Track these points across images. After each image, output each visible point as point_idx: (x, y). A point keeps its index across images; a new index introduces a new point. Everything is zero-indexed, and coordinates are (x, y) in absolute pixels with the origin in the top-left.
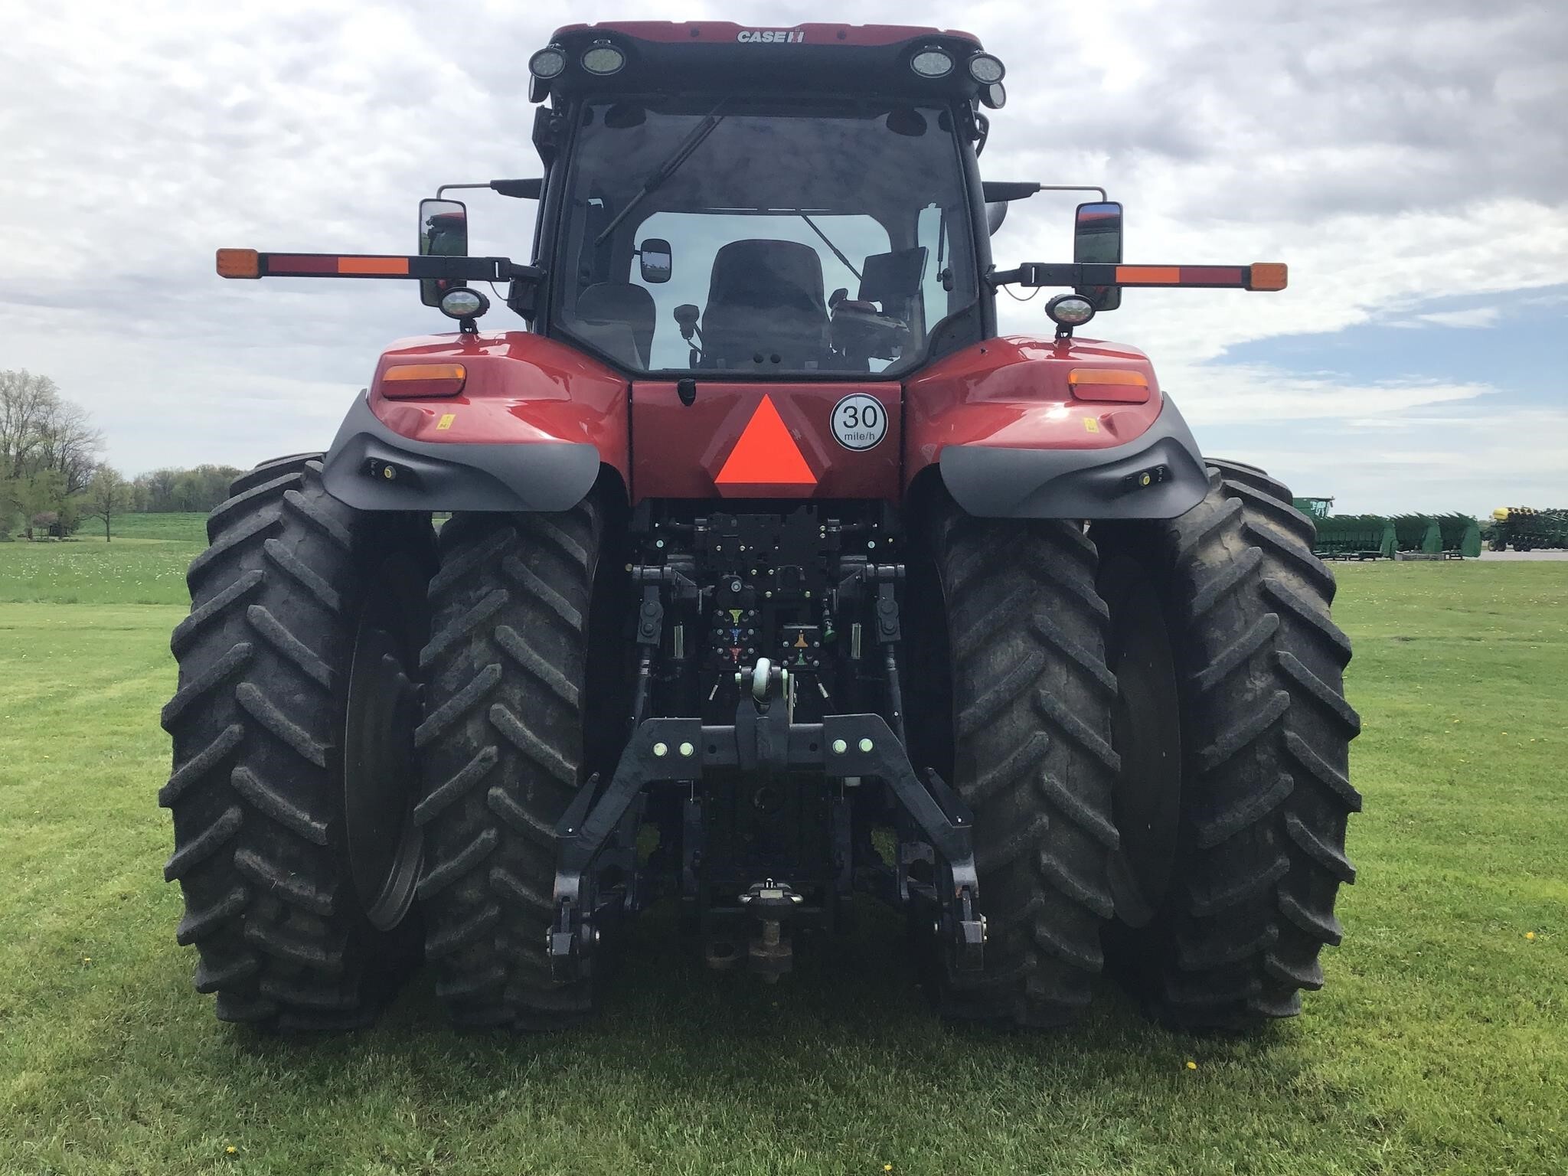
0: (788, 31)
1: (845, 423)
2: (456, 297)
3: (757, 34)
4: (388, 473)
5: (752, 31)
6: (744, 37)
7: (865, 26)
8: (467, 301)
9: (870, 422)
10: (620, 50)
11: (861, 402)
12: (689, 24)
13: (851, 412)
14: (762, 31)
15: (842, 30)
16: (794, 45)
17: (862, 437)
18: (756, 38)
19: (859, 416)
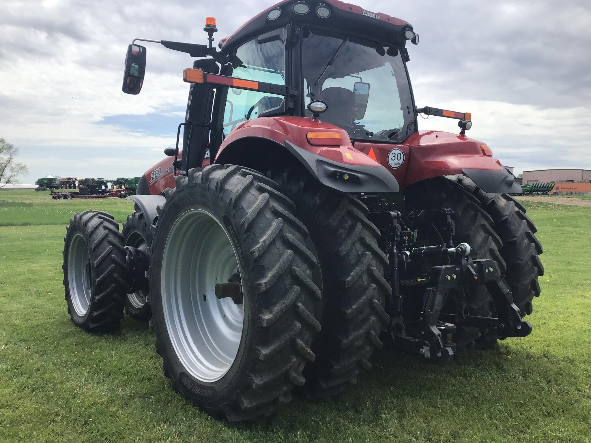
0: (376, 14)
1: (392, 159)
2: (317, 104)
3: (368, 13)
4: (346, 177)
5: (367, 11)
6: (364, 13)
7: (394, 17)
8: (322, 106)
9: (399, 158)
10: (329, 8)
11: (397, 151)
12: (348, 4)
13: (394, 155)
14: (369, 12)
15: (389, 18)
16: (377, 20)
17: (396, 164)
18: (367, 15)
19: (396, 156)
